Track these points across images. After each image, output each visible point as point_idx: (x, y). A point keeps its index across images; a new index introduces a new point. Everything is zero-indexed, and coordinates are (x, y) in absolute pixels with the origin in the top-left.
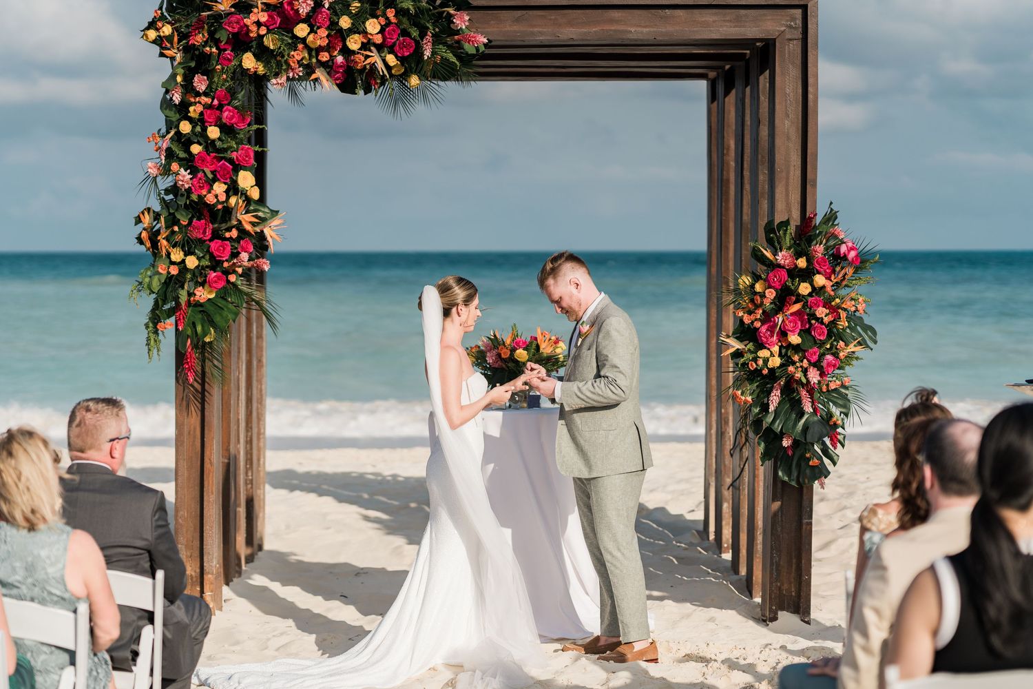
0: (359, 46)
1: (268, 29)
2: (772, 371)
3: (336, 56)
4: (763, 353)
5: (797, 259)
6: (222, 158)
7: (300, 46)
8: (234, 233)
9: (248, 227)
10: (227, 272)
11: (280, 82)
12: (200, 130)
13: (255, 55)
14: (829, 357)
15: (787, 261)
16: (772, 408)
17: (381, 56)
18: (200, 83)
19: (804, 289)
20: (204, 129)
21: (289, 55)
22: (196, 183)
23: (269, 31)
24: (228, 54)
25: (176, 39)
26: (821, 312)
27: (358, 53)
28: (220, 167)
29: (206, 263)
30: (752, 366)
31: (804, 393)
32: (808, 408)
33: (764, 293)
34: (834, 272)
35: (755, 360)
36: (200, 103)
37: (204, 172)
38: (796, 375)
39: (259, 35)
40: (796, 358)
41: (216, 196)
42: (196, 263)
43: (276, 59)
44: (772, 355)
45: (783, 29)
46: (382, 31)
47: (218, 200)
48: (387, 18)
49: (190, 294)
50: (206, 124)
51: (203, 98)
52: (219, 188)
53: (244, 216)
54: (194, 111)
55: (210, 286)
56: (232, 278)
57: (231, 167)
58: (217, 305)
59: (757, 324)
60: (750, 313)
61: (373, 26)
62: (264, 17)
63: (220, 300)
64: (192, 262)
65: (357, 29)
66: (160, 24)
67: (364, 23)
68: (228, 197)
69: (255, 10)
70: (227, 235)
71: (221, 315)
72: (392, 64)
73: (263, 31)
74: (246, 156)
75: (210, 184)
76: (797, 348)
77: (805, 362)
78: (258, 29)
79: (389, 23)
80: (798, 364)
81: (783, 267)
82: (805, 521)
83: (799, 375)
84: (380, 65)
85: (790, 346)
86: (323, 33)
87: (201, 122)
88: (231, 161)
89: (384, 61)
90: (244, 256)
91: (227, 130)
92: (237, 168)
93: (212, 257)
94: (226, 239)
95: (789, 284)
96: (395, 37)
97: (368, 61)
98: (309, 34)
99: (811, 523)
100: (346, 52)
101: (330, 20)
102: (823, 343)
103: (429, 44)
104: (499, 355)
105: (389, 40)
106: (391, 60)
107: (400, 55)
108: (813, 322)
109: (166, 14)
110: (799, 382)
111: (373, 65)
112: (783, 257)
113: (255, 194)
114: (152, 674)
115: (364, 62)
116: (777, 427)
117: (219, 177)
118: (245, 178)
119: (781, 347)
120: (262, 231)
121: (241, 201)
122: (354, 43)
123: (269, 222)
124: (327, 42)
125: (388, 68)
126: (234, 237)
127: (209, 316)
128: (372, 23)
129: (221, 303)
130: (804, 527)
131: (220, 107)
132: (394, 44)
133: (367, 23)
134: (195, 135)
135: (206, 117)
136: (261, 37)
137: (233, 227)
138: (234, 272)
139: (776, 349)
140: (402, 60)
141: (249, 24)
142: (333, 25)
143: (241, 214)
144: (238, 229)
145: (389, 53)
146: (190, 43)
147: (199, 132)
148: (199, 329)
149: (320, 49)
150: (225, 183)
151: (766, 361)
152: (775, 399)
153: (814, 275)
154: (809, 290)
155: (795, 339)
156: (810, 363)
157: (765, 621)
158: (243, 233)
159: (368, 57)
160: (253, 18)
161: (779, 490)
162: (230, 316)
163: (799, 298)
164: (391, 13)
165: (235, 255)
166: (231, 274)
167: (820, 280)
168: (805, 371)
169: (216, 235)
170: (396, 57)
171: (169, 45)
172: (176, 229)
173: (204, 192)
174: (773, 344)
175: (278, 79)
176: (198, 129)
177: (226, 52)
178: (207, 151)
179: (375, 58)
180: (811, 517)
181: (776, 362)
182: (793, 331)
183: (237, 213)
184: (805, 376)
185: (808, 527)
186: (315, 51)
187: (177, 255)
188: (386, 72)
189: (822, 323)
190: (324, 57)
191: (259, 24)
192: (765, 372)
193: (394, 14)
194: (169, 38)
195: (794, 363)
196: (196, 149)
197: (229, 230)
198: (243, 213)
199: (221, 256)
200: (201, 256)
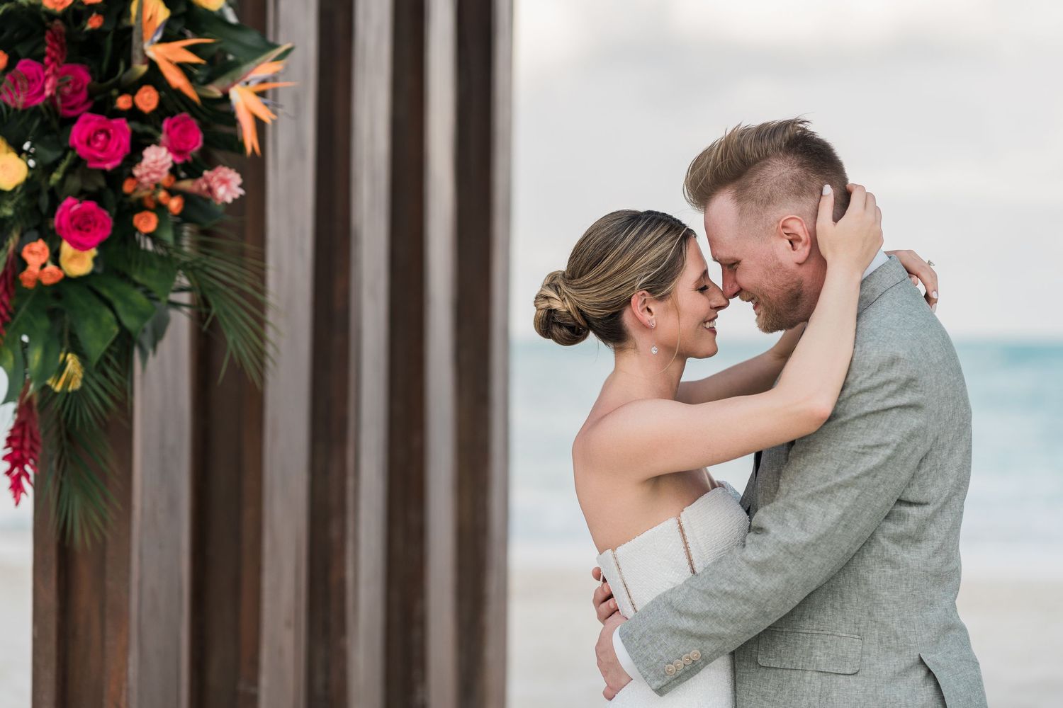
8: (148, 99)
9: (176, 79)
53: (163, 49)
56: (148, 221)
58: (98, 294)
63: (113, 282)
64: (9, 170)
70: (123, 102)
90: (157, 159)
94: (118, 114)
120: (226, 98)
123: (245, 68)
126: (145, 109)
127: (65, 324)
129: (112, 287)
137: (141, 80)
143: (152, 43)
144: (154, 89)
148: (37, 357)
158: (171, 101)
183: (142, 39)
197: (132, 88)
198: (158, 37)
199: (100, 161)
200: (50, 156)
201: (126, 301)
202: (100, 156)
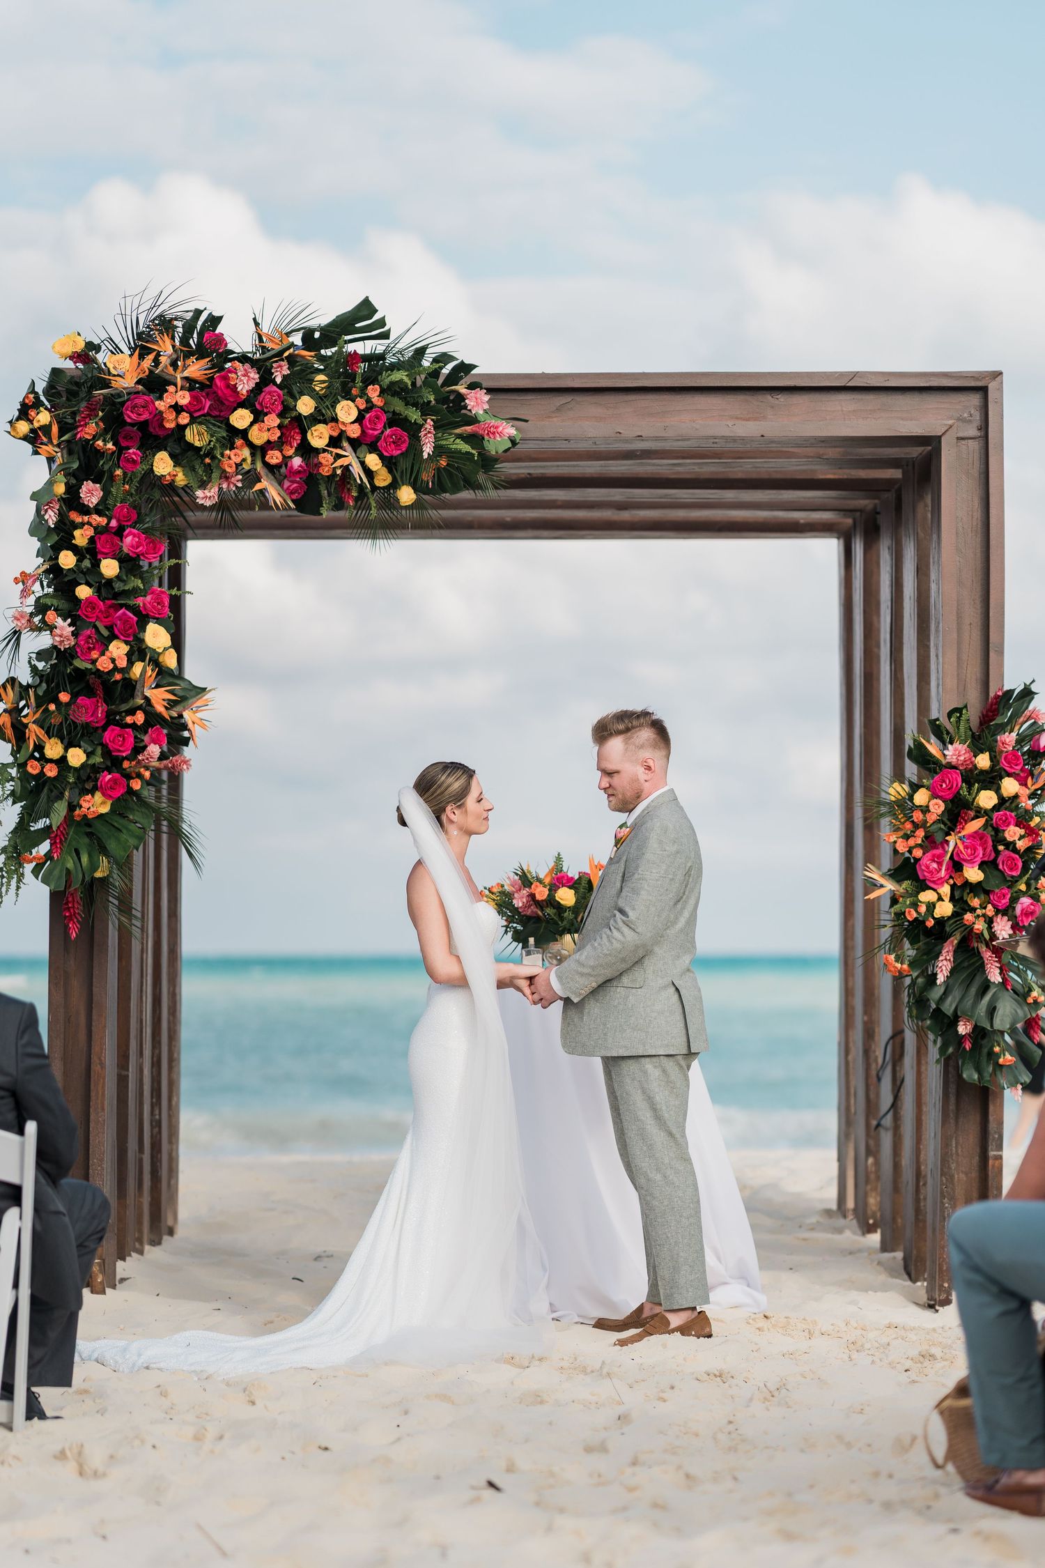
0: (326, 441)
1: (191, 416)
2: (940, 922)
3: (291, 457)
4: (927, 896)
5: (975, 757)
6: (121, 606)
7: (239, 442)
8: (140, 718)
9: (160, 708)
10: (129, 777)
11: (208, 495)
12: (89, 565)
13: (172, 456)
14: (1025, 901)
15: (962, 758)
16: (941, 979)
17: (358, 458)
18: (91, 493)
19: (987, 799)
20: (96, 564)
21: (222, 455)
22: (82, 643)
23: (193, 420)
24: (134, 453)
25: (55, 429)
26: (1013, 833)
27: (324, 451)
28: (120, 618)
29: (97, 759)
30: (912, 915)
31: (987, 955)
32: (995, 976)
33: (927, 806)
34: (1031, 774)
35: (915, 905)
36: (89, 523)
37: (95, 627)
38: (976, 926)
39: (178, 425)
40: (975, 902)
41: (113, 661)
42: (83, 758)
43: (203, 462)
44: (940, 899)
45: (950, 422)
46: (359, 419)
47: (115, 666)
48: (368, 401)
49: (72, 807)
50: (99, 556)
51: (95, 516)
52: (118, 650)
53: (155, 691)
54: (81, 538)
55: (104, 795)
56: (136, 785)
57: (135, 619)
58: (114, 826)
59: (918, 853)
60: (907, 837)
61: (346, 411)
62: (184, 399)
63: (117, 818)
64: (76, 757)
65: (322, 416)
66: (32, 413)
67: (334, 407)
68: (131, 663)
69: (171, 388)
70: (129, 720)
71: (118, 840)
72: (374, 468)
73: (184, 419)
74: (158, 604)
75: (103, 645)
76: (976, 888)
77: (990, 910)
78: (177, 417)
79: (370, 406)
80: (979, 912)
81: (955, 767)
82: (992, 1154)
83: (980, 926)
84: (356, 470)
85: (967, 883)
86: (272, 420)
87: (91, 554)
88: (135, 610)
89: (363, 464)
90: (154, 750)
91: (129, 564)
92: (143, 619)
93: (107, 753)
94: (128, 726)
95: (964, 792)
96: (380, 426)
97: (340, 462)
98: (252, 424)
99: (1000, 1157)
100: (306, 450)
101: (283, 403)
102: (1015, 881)
103: (429, 435)
104: (532, 896)
105: (371, 432)
106: (373, 461)
107: (385, 454)
108: (1001, 848)
109: (42, 398)
110: (980, 936)
111: (346, 469)
112: (955, 752)
113: (170, 660)
114: (16, 1285)
115: (332, 464)
116: (948, 1007)
117: (116, 632)
118: (155, 635)
119: (953, 887)
120: (181, 716)
121: (149, 670)
122: (319, 437)
123: (190, 701)
124: (279, 434)
125: (369, 473)
126: (139, 724)
127: (99, 839)
128: (346, 408)
129: (118, 822)
130: (991, 1162)
131: (120, 532)
132: (378, 438)
133: (339, 407)
134: (82, 572)
135: (99, 546)
136: (181, 428)
137: (140, 708)
138: (139, 776)
139: (946, 890)
140: (389, 463)
141: (162, 408)
142: (286, 410)
143: (151, 688)
144: (145, 712)
145: (370, 453)
146: (79, 436)
147: (88, 569)
148: (85, 859)
149: (269, 445)
150: (127, 643)
151: (931, 907)
152: (943, 968)
153: (1001, 778)
154: (995, 801)
155: (973, 874)
156: (997, 911)
157: (931, 1307)
158: (153, 719)
159: (338, 456)
160: (169, 399)
161: (952, 1107)
162: (132, 841)
163: (980, 812)
164: (373, 392)
165: (139, 749)
166: (133, 778)
167: (1010, 786)
168: (990, 922)
169: (112, 719)
170: (381, 457)
171: (45, 440)
172: (52, 707)
173: (94, 655)
174: (941, 882)
175: (206, 491)
176: (87, 563)
177: (131, 451)
178: (99, 596)
179: (349, 458)
180: (1000, 1147)
181: (945, 909)
182: (971, 862)
183: (143, 687)
184: (990, 928)
185: (997, 1162)
186: (259, 451)
187: (53, 749)
188: (365, 480)
189: (1015, 850)
190: (274, 457)
191: (177, 408)
192: (930, 923)
193: (378, 393)
194: (46, 429)
195: (973, 910)
196: (83, 592)
197: (132, 712)
198: (153, 686)
199: (120, 751)
200: (90, 749)
201: (127, 829)
202: (121, 749)
